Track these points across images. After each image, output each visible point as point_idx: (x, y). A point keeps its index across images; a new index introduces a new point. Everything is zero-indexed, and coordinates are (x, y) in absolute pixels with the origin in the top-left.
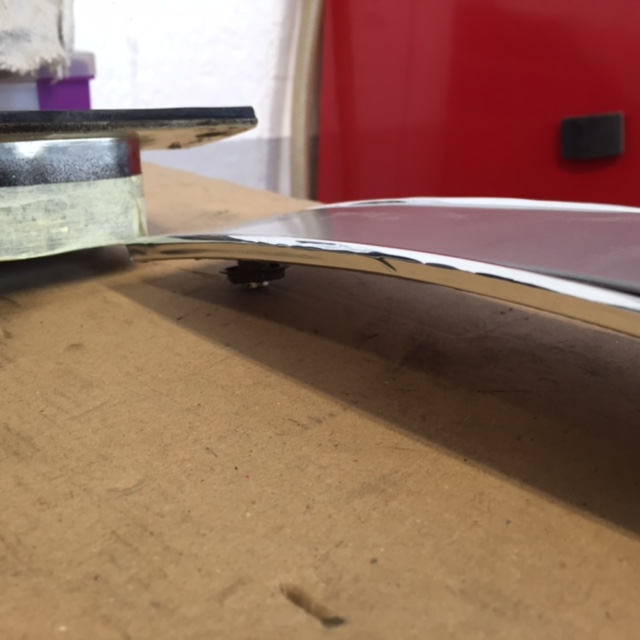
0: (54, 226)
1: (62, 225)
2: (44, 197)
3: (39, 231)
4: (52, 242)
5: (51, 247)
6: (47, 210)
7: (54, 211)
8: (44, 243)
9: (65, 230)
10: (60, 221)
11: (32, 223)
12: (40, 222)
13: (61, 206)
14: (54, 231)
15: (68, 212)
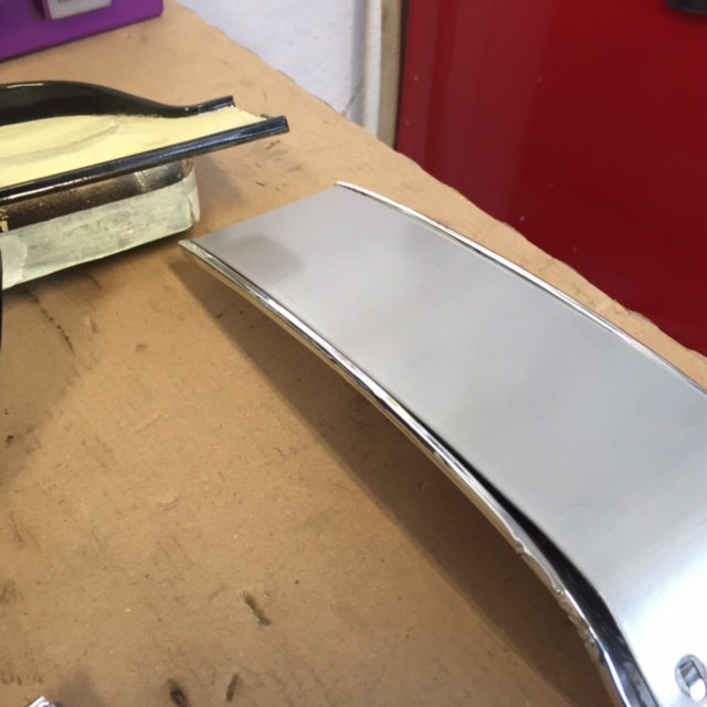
0: (123, 231)
1: (129, 229)
2: (113, 212)
3: (112, 236)
4: (122, 242)
5: (122, 246)
6: (116, 221)
7: (122, 220)
8: (116, 244)
9: (131, 232)
10: (127, 226)
11: (106, 232)
12: (112, 230)
13: (127, 215)
14: (122, 234)
15: (132, 219)
